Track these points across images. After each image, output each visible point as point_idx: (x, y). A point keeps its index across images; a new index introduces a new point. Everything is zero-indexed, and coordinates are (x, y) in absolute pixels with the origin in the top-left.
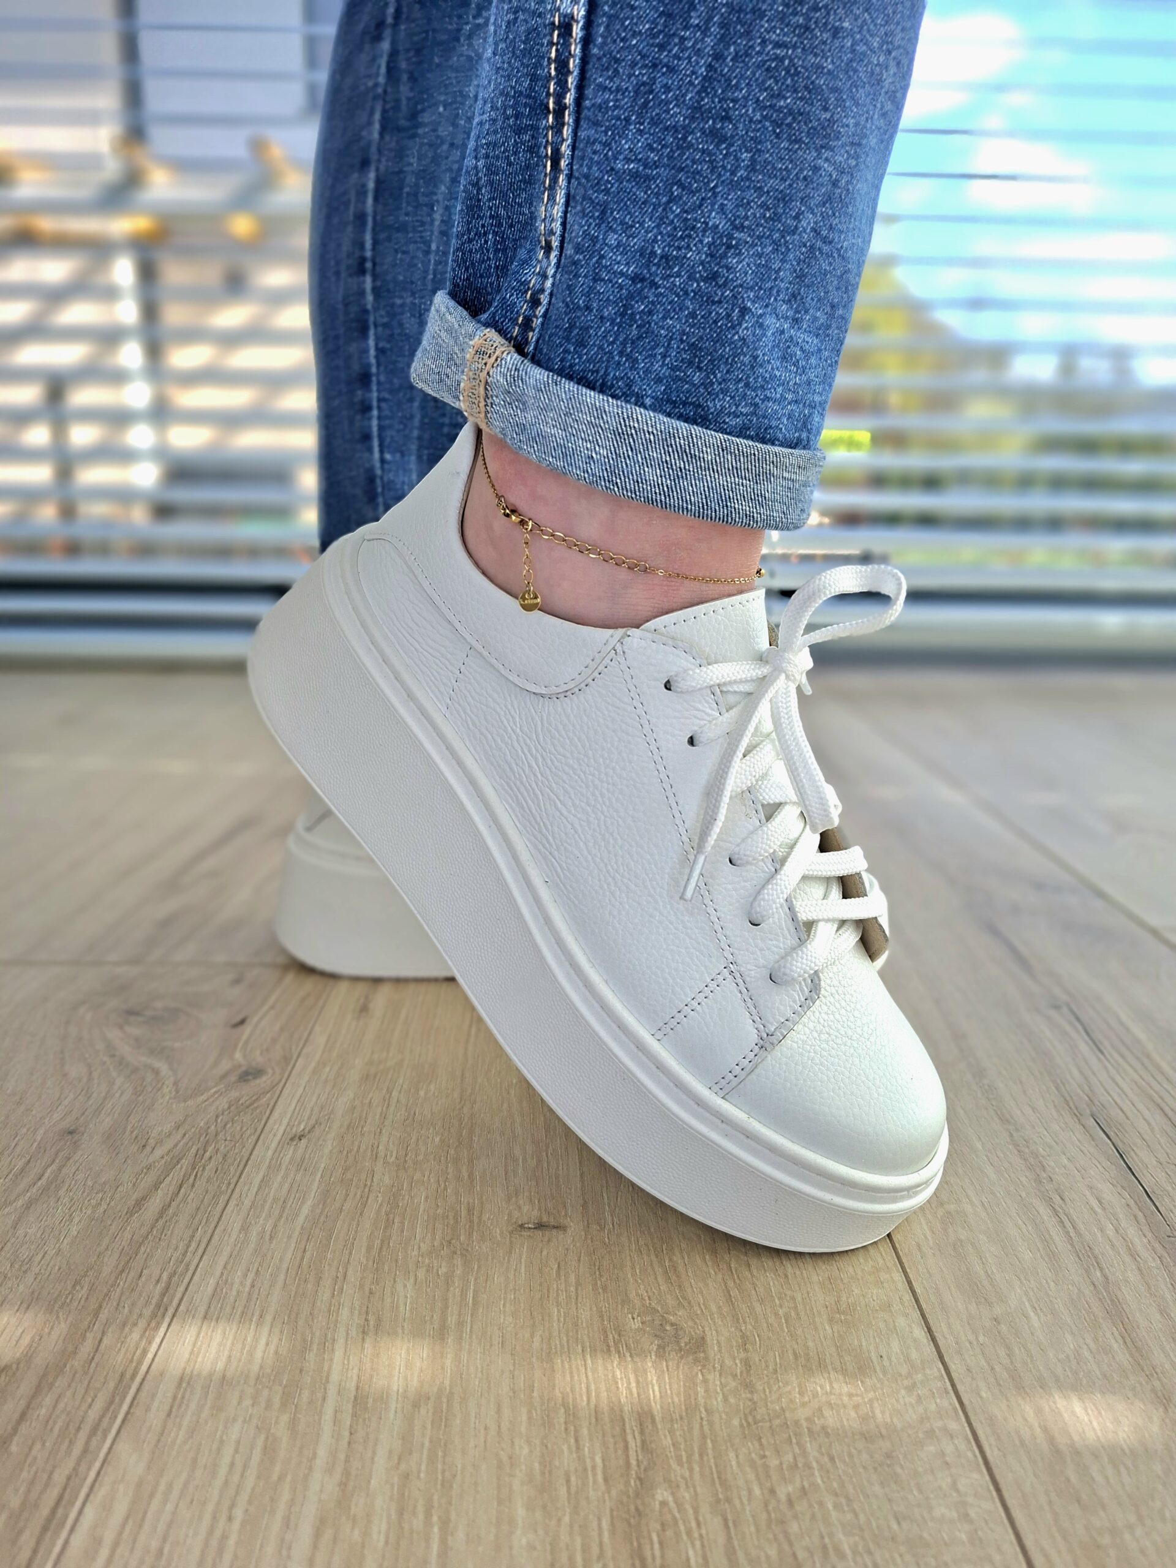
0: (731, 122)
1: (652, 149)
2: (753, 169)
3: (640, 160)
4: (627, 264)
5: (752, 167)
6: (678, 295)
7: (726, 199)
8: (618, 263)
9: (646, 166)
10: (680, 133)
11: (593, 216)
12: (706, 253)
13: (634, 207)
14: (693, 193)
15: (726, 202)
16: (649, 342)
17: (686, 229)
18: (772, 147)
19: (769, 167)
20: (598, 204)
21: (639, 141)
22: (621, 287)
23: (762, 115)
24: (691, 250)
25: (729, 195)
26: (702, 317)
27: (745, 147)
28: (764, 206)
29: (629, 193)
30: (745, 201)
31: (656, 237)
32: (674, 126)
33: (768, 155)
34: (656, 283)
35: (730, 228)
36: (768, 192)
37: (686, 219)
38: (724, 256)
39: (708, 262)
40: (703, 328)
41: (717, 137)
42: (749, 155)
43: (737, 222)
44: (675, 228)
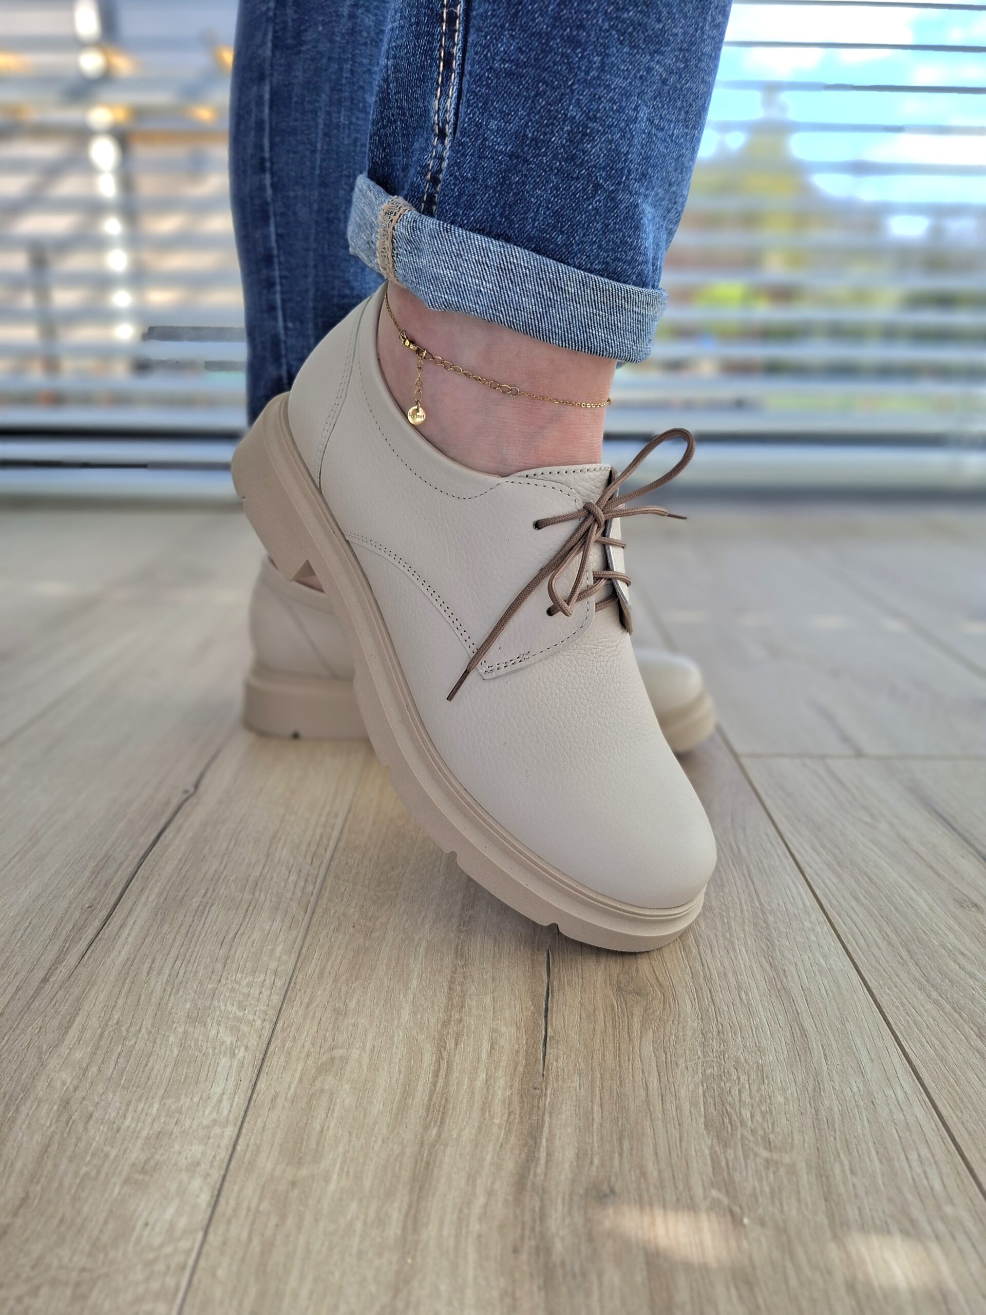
0: (584, 30)
1: (522, 52)
2: (602, 70)
3: (512, 61)
4: (506, 144)
5: (602, 68)
6: (544, 171)
7: (581, 95)
8: (498, 144)
9: (517, 65)
10: (543, 39)
11: (477, 105)
12: (566, 138)
13: (510, 99)
14: (554, 89)
15: (581, 97)
16: (522, 207)
17: (550, 118)
18: (617, 51)
19: (615, 68)
20: (480, 96)
21: (511, 45)
22: (500, 163)
23: (609, 24)
24: (554, 135)
25: (584, 91)
26: (564, 189)
27: (596, 51)
28: (612, 100)
29: (505, 88)
30: (597, 96)
31: (527, 123)
32: (539, 32)
33: (614, 59)
34: (527, 161)
35: (585, 119)
36: (615, 89)
37: (550, 111)
38: (581, 141)
39: (568, 146)
40: (565, 198)
41: (573, 42)
42: (600, 58)
43: (591, 114)
44: (541, 117)
